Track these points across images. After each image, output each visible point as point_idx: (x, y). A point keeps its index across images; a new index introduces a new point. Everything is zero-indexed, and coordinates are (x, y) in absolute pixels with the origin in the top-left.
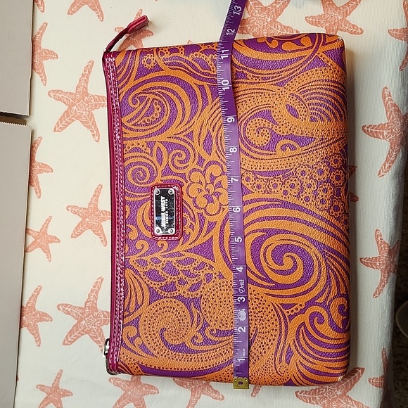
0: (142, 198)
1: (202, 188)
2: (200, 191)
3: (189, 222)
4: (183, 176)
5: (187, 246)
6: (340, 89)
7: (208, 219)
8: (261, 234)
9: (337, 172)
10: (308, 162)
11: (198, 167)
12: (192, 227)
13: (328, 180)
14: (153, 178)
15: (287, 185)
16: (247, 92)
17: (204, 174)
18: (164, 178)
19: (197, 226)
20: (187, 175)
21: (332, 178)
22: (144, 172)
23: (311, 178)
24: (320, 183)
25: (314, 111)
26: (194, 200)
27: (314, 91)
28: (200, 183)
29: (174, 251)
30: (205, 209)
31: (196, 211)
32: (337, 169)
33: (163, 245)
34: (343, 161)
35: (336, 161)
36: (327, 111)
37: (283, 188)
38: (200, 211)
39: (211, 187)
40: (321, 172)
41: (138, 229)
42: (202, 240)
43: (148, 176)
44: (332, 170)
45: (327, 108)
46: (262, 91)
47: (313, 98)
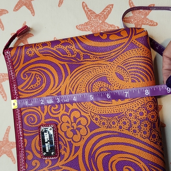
0: (34, 134)
1: (70, 125)
2: (68, 127)
3: (63, 147)
4: (57, 118)
5: (63, 162)
6: (148, 61)
7: (75, 145)
8: (108, 153)
9: (152, 113)
10: (133, 108)
11: (66, 113)
12: (65, 150)
13: (147, 119)
14: (39, 121)
15: (121, 122)
16: (91, 66)
17: (69, 116)
18: (47, 120)
19: (68, 149)
20: (60, 118)
21: (149, 117)
22: (34, 118)
23: (136, 118)
24: (141, 121)
25: (133, 76)
26: (65, 133)
27: (132, 63)
28: (68, 122)
29: (56, 165)
30: (72, 138)
31: (67, 140)
32: (152, 111)
33: (48, 162)
34: (155, 106)
35: (150, 106)
36: (141, 76)
37: (119, 124)
38: (69, 140)
39: (75, 125)
40: (142, 114)
41: (33, 153)
42: (72, 158)
43: (36, 119)
44: (148, 112)
45: (141, 73)
46: (100, 65)
47: (132, 68)
